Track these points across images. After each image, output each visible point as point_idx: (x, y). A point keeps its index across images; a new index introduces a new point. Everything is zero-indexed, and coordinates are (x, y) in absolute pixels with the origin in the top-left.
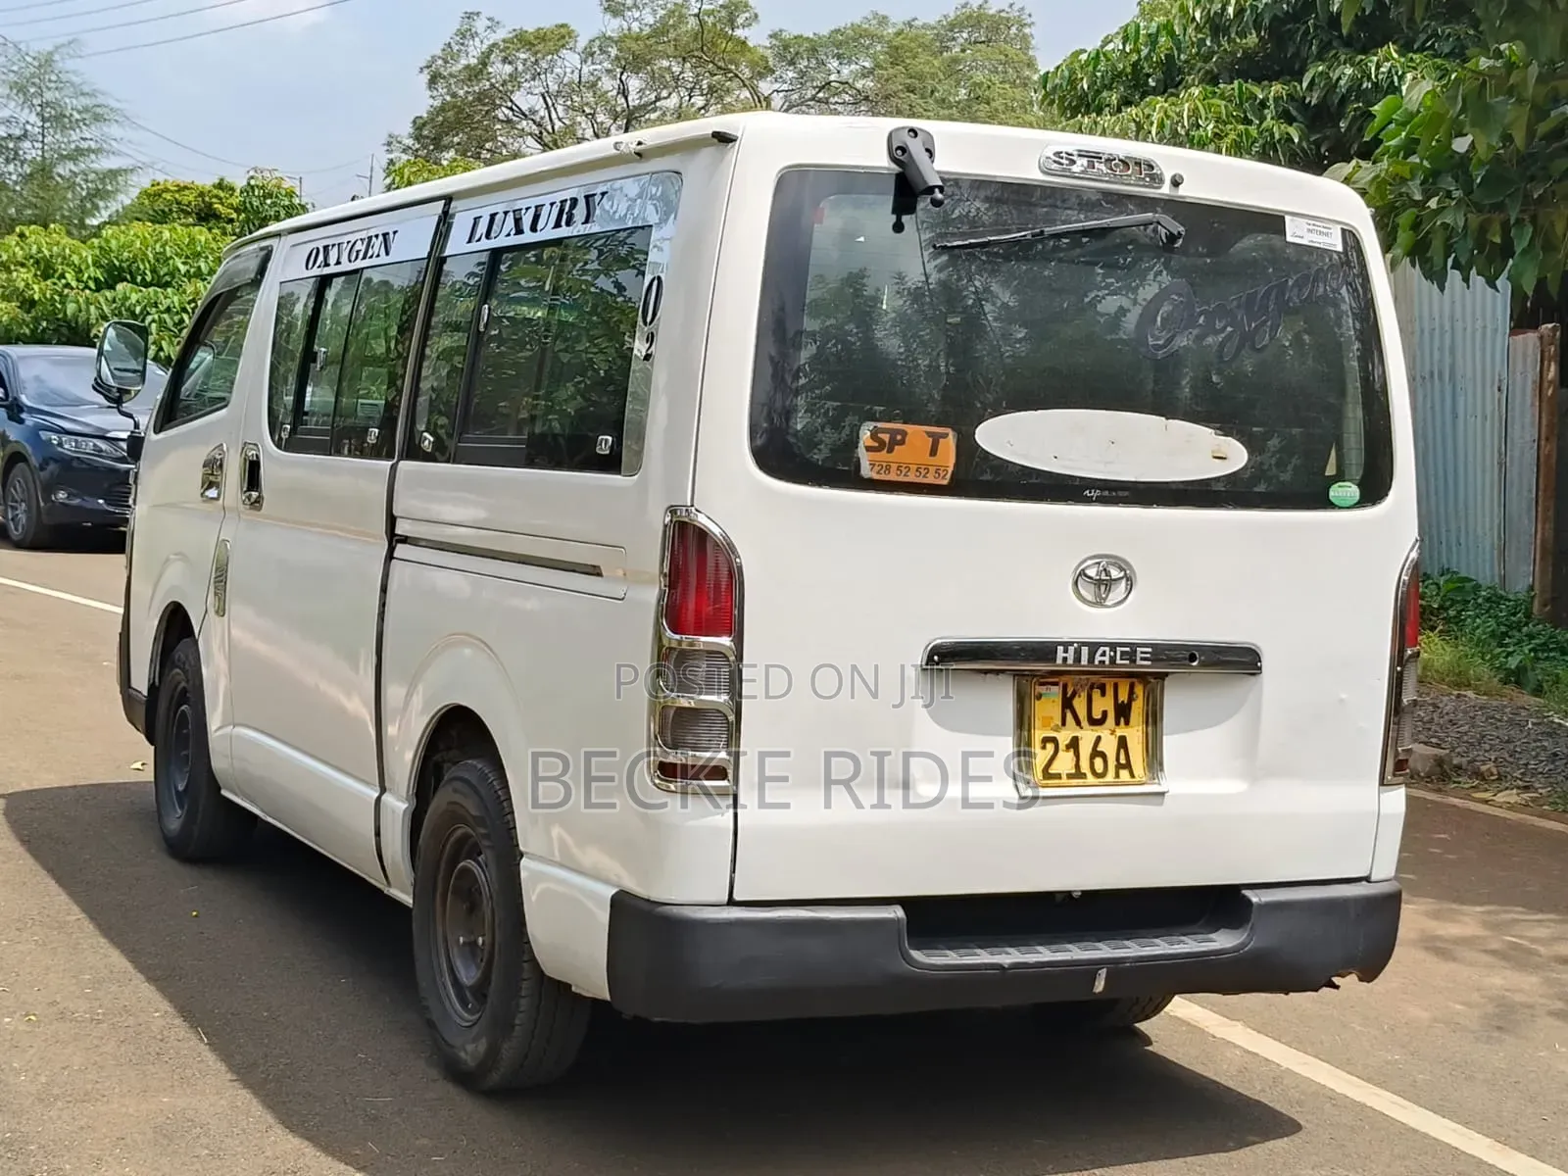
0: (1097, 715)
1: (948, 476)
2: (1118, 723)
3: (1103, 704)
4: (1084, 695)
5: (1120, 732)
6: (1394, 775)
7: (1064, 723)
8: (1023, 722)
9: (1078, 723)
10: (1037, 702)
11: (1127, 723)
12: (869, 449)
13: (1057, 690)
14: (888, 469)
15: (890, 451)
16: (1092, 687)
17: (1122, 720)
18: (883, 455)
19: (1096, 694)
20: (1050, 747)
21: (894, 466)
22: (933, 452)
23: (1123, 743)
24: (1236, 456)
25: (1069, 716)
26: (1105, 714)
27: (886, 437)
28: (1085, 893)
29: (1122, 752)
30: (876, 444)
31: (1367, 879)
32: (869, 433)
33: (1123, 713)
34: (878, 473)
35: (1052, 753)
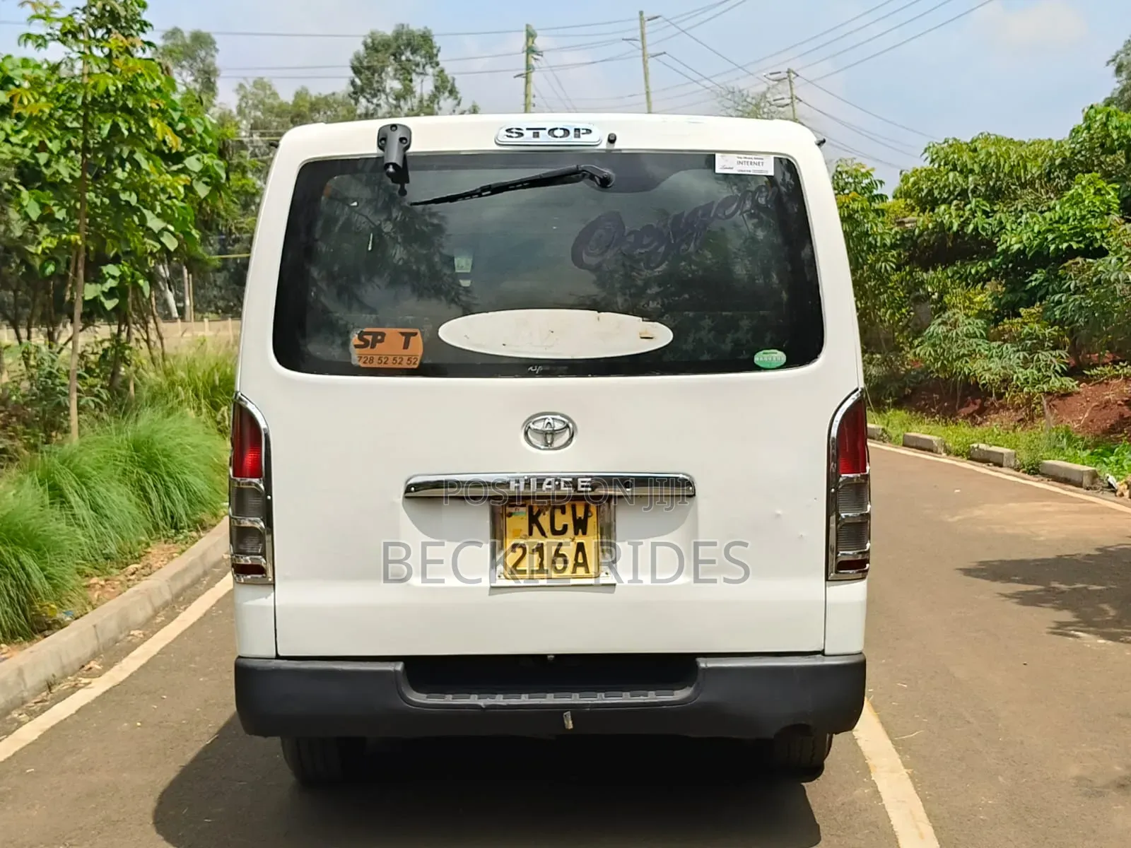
0: (559, 527)
1: (418, 363)
2: (576, 533)
3: (563, 520)
4: (548, 513)
5: (579, 539)
6: (836, 572)
7: (531, 533)
8: (497, 533)
9: (543, 534)
10: (507, 519)
11: (584, 533)
12: (357, 346)
13: (524, 510)
14: (372, 360)
15: (373, 347)
16: (554, 508)
17: (580, 531)
18: (368, 350)
19: (558, 513)
20: (519, 551)
21: (376, 358)
22: (406, 346)
23: (580, 547)
24: (662, 335)
25: (535, 529)
26: (565, 527)
27: (369, 338)
28: (558, 656)
29: (580, 555)
30: (362, 343)
31: (822, 653)
32: (357, 336)
33: (581, 526)
34: (364, 363)
35: (521, 554)
